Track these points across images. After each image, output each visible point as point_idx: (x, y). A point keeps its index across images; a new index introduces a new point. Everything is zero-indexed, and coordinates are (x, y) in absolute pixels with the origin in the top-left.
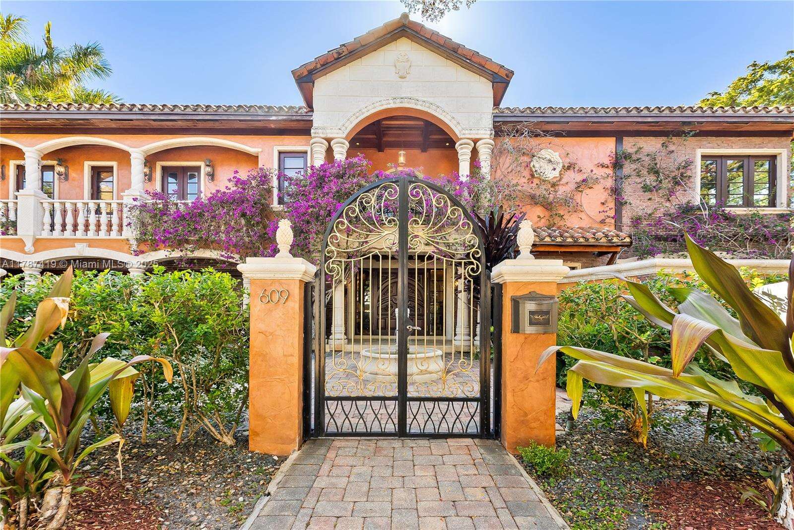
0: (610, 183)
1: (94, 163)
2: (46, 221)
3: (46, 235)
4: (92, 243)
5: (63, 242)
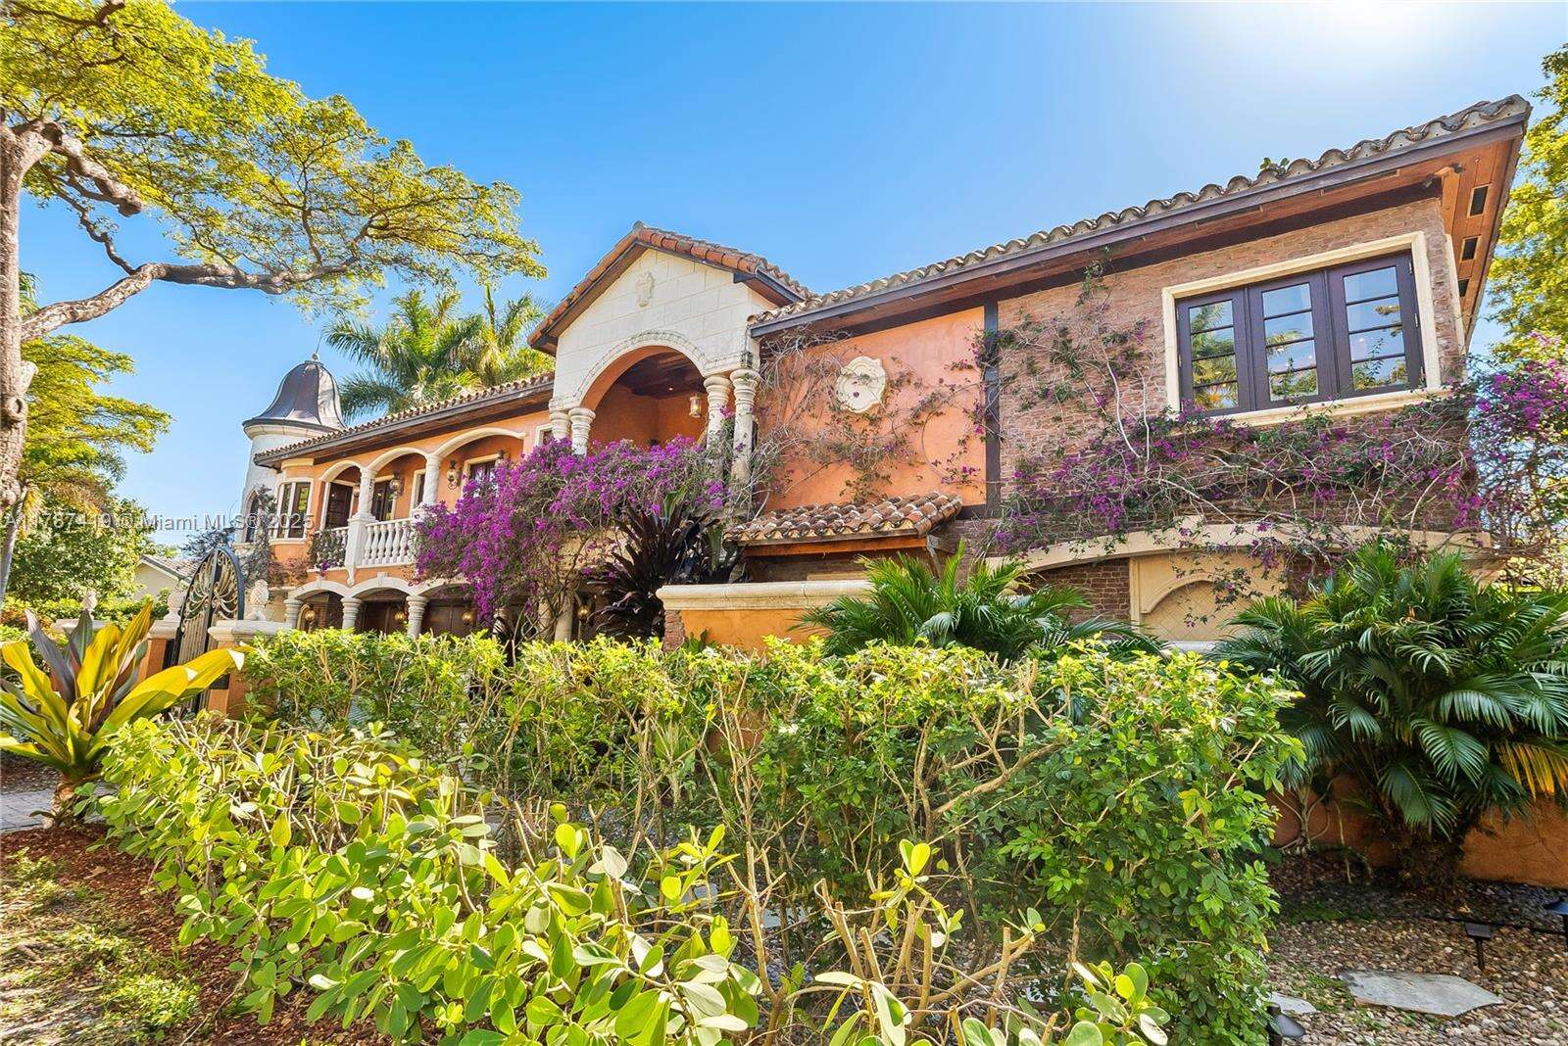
0: (973, 398)
1: (421, 471)
2: (367, 547)
3: (363, 566)
4: (390, 571)
5: (372, 572)
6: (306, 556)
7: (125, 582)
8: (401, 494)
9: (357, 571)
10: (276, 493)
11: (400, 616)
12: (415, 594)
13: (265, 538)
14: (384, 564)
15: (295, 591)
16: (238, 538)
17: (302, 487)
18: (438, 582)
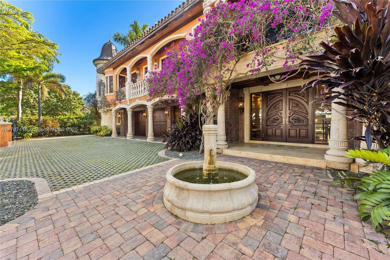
1: (145, 66)
2: (132, 92)
3: (131, 98)
4: (140, 99)
5: (134, 100)
6: (115, 98)
7: (78, 112)
8: (140, 75)
9: (130, 100)
10: (104, 81)
11: (144, 114)
12: (149, 105)
13: (104, 95)
14: (138, 96)
15: (114, 109)
16: (97, 96)
17: (111, 78)
18: (157, 99)
